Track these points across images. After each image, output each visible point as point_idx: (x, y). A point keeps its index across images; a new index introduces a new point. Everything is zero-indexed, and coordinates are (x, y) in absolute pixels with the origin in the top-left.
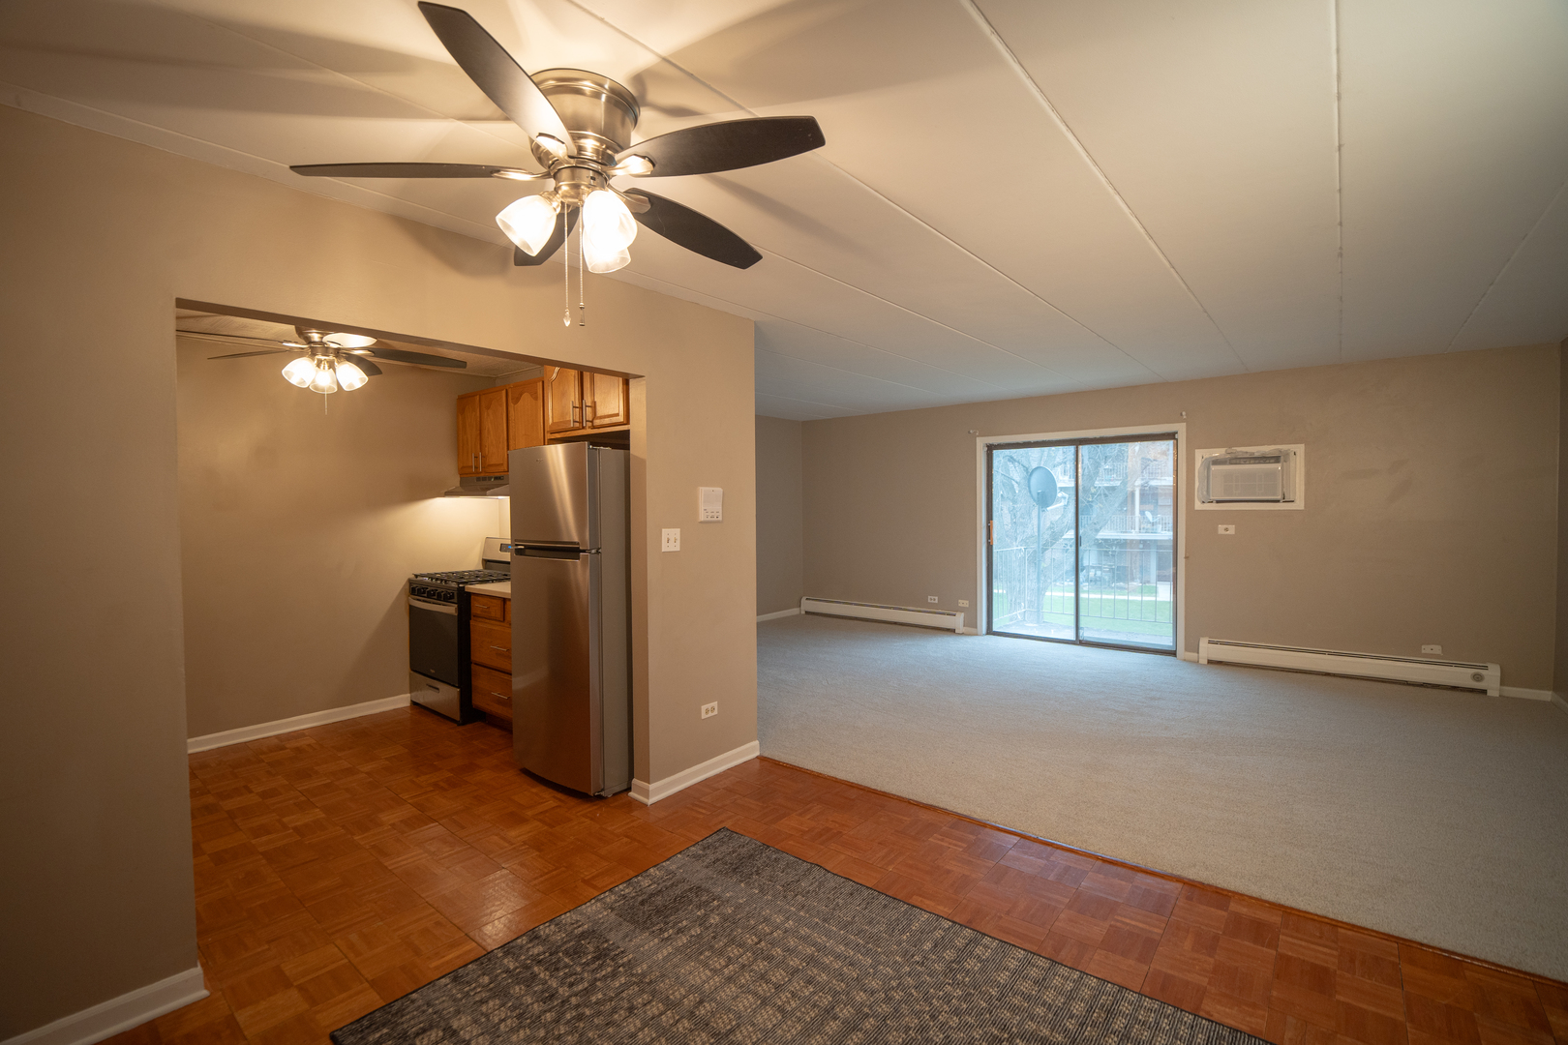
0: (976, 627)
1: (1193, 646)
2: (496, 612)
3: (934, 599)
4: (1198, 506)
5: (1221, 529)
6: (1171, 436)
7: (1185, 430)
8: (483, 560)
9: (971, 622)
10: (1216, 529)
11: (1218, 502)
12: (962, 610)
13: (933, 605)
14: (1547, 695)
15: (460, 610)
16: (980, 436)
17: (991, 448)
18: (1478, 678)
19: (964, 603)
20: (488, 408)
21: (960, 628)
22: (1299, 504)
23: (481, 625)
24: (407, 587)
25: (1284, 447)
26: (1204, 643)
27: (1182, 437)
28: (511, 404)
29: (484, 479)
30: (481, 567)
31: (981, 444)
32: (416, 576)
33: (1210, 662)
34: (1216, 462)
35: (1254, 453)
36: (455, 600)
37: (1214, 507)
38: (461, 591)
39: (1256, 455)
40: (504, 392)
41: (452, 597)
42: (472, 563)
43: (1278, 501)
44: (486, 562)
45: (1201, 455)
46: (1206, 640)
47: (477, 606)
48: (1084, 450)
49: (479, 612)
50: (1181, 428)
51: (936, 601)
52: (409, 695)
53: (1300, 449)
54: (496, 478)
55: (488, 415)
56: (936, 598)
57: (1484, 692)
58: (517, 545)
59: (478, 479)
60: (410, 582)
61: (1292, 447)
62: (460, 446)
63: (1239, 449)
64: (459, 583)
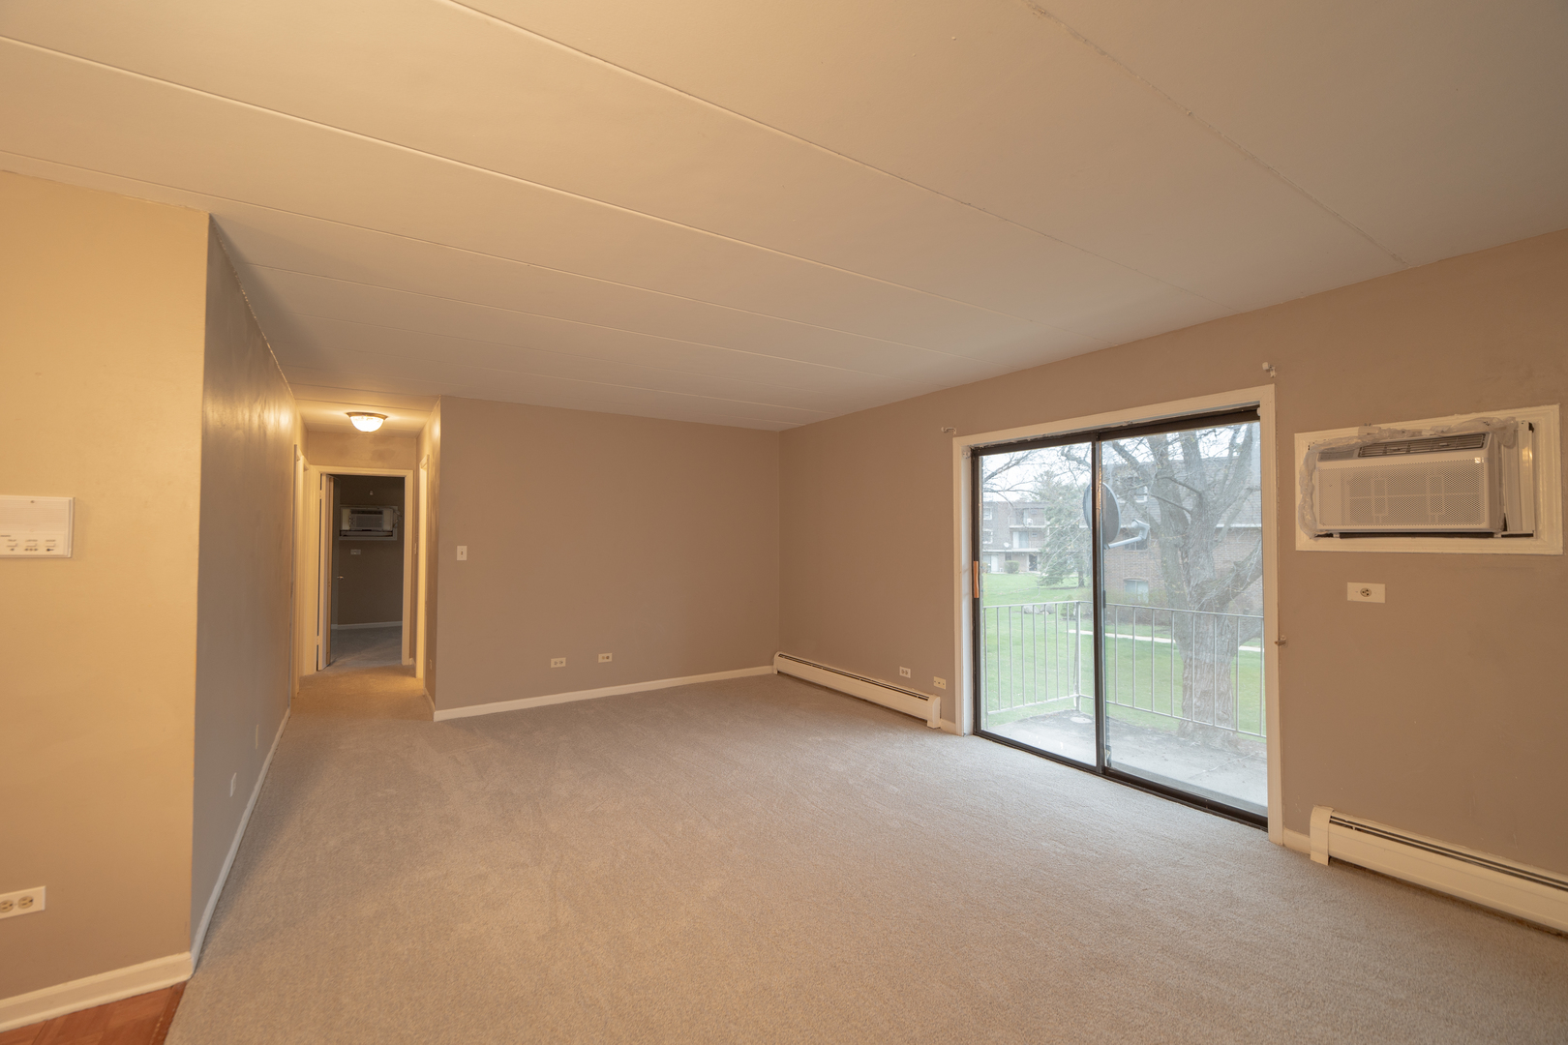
0: (954, 722)
1: (1297, 821)
3: (906, 672)
4: (1304, 541)
5: (1354, 591)
6: (1248, 414)
7: (1272, 397)
9: (949, 712)
10: (1344, 592)
11: (1344, 535)
12: (937, 692)
13: (904, 680)
16: (959, 435)
17: (976, 453)
19: (940, 683)
21: (934, 720)
22: (1548, 542)
25: (1499, 416)
26: (1320, 818)
27: (1267, 411)
31: (960, 446)
33: (1332, 861)
34: (1328, 454)
35: (1420, 432)
37: (1336, 545)
39: (1426, 435)
43: (1489, 535)
45: (1303, 443)
46: (1323, 812)
50: (1263, 396)
51: (909, 676)
53: (1547, 417)
56: (909, 671)
61: (1523, 415)
63: (1384, 426)
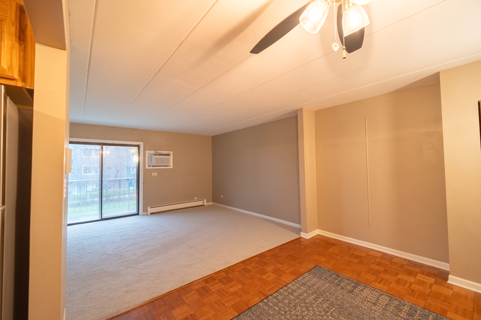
1: (145, 210)
5: (153, 174)
6: (137, 146)
7: (143, 144)
11: (153, 166)
14: (211, 203)
18: (203, 202)
22: (172, 167)
26: (149, 209)
27: (141, 146)
33: (151, 214)
34: (154, 155)
35: (163, 153)
37: (151, 168)
43: (167, 166)
45: (148, 152)
46: (150, 207)
48: (104, 147)
50: (141, 144)
53: (172, 152)
57: (204, 205)
61: (170, 152)
63: (159, 152)
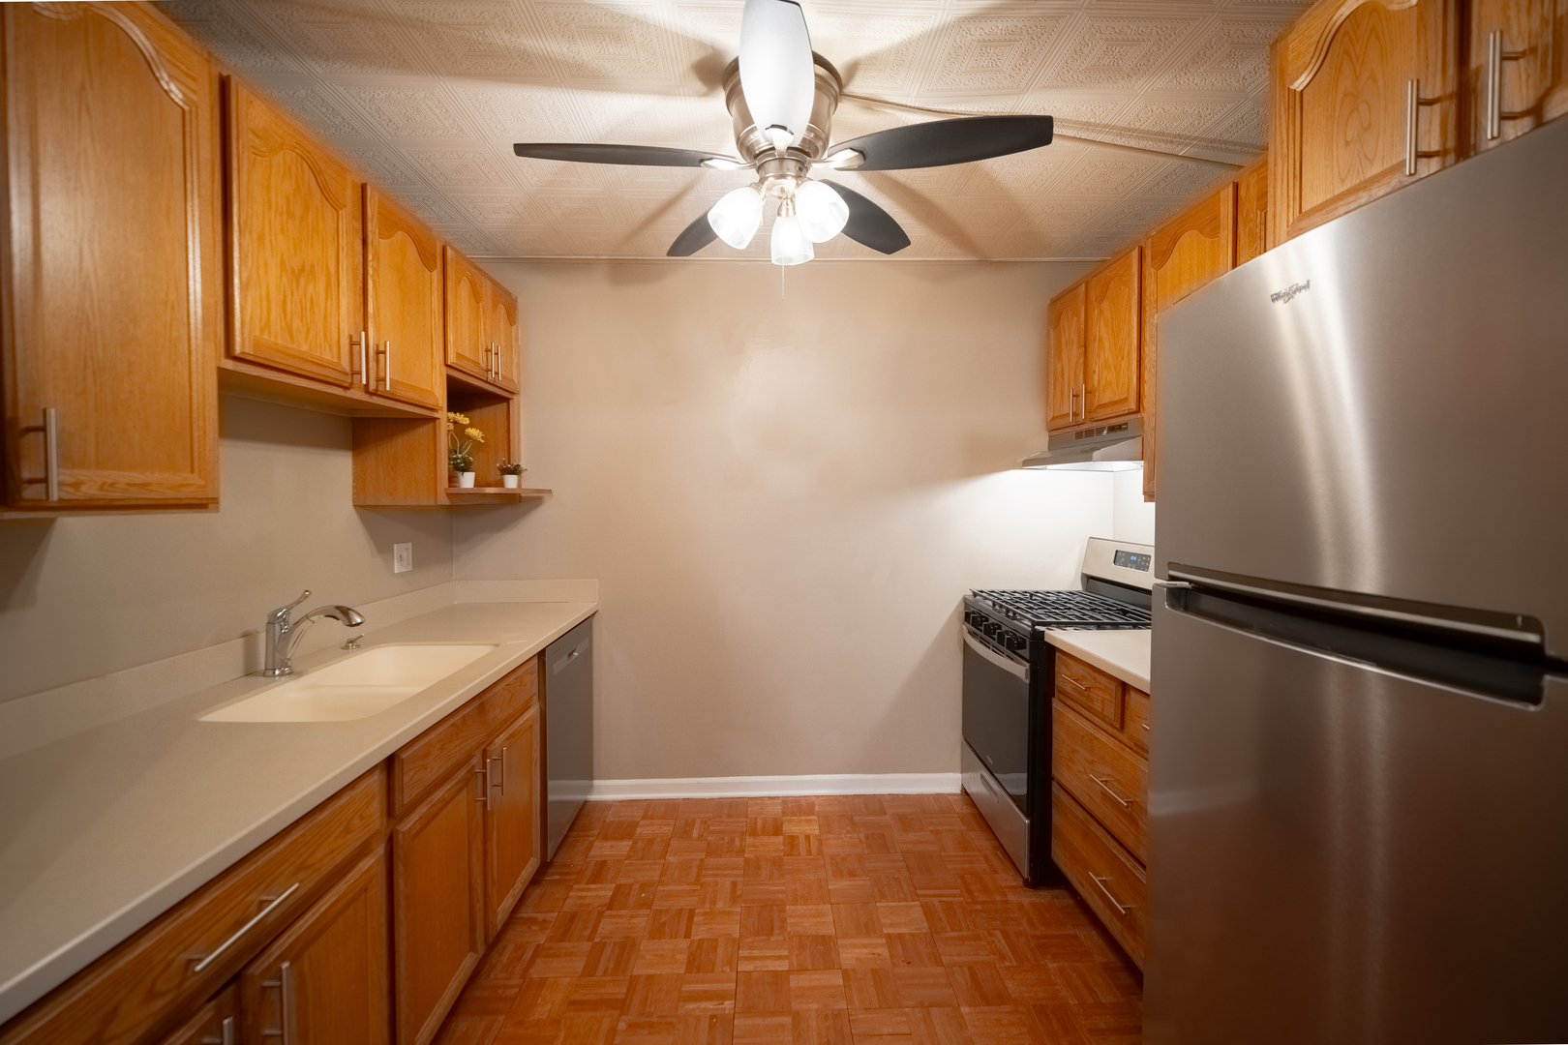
2: (1105, 701)
8: (1083, 574)
15: (1033, 674)
20: (1101, 298)
23: (1071, 716)
24: (962, 609)
28: (1149, 270)
29: (1089, 433)
30: (1078, 587)
32: (975, 595)
36: (1025, 653)
38: (1038, 637)
40: (1135, 254)
41: (1022, 645)
42: (1063, 577)
44: (1089, 579)
47: (1064, 678)
49: (1069, 689)
52: (959, 776)
54: (1112, 429)
55: (1101, 312)
58: (1173, 578)
59: (1079, 435)
60: (966, 602)
62: (1049, 380)
64: (1034, 624)
